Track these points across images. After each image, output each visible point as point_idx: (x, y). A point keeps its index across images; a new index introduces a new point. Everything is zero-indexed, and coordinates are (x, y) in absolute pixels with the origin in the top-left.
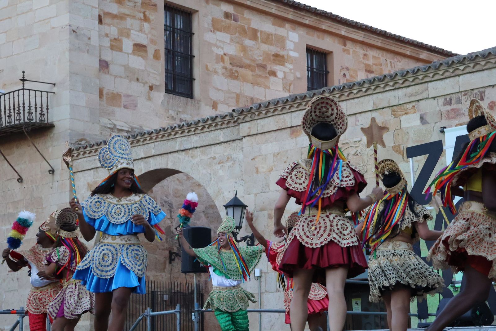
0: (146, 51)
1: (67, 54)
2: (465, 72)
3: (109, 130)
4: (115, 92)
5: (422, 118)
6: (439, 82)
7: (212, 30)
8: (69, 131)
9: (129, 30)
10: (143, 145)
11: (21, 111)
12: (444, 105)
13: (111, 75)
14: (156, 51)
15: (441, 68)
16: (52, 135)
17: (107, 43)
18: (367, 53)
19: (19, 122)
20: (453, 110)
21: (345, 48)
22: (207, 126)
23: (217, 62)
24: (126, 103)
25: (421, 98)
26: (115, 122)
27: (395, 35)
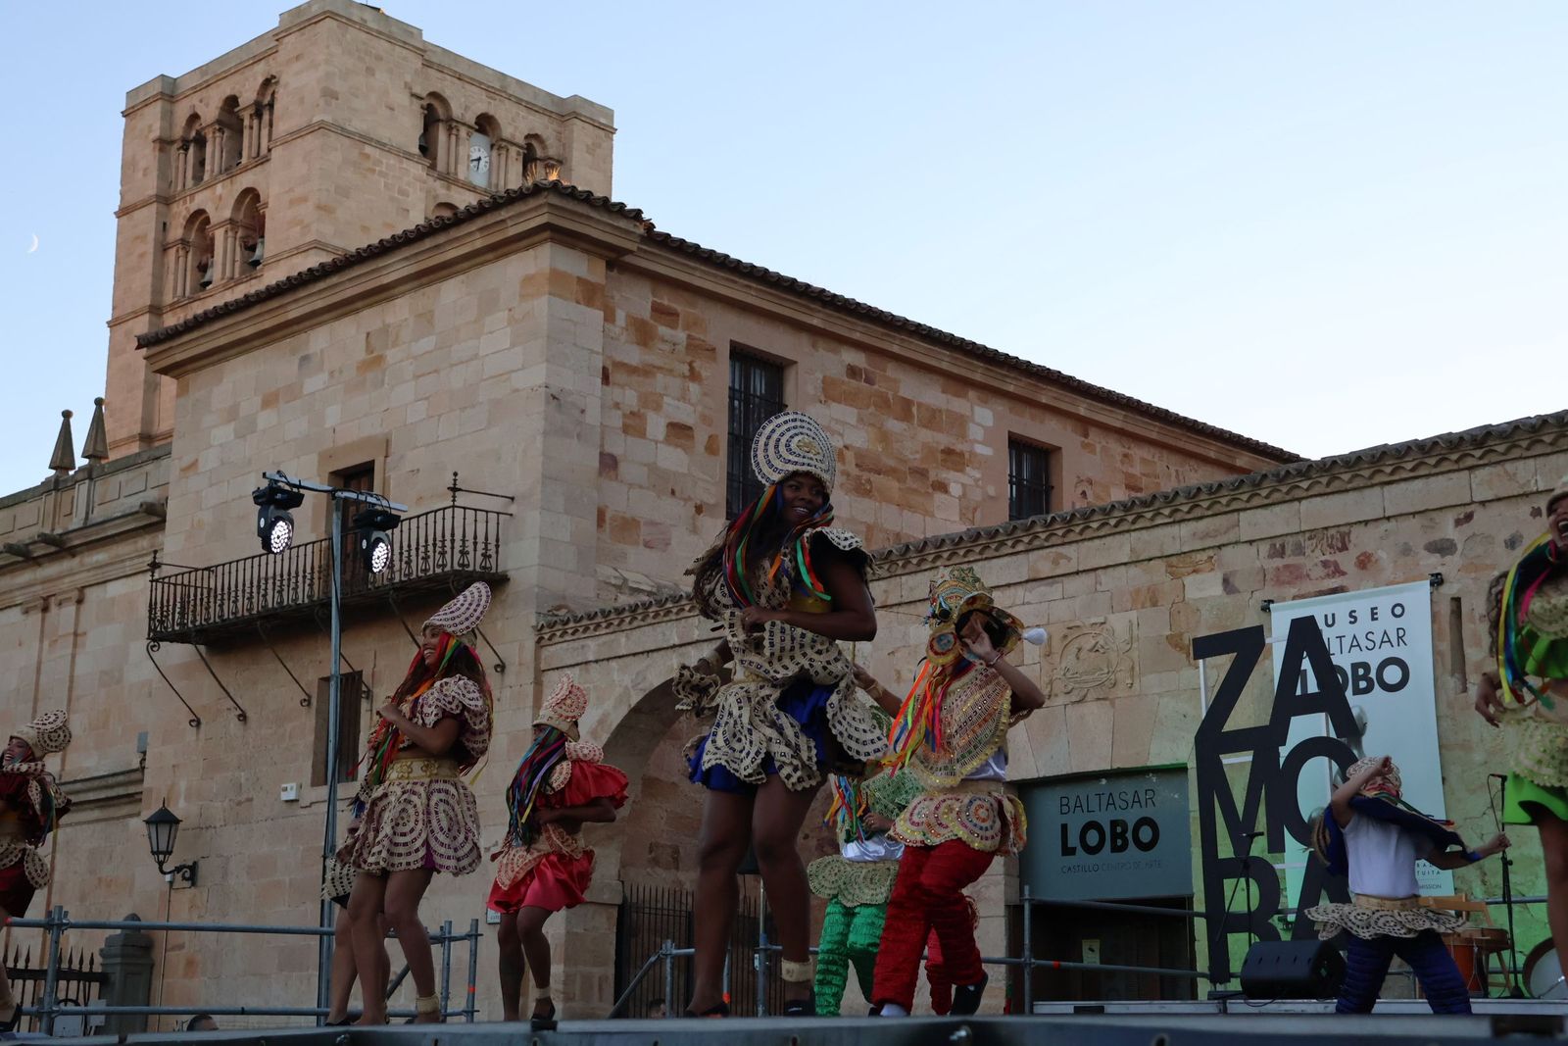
0: (693, 437)
1: (539, 439)
2: (1310, 493)
3: (613, 589)
4: (628, 516)
5: (1226, 581)
6: (1259, 511)
7: (823, 399)
8: (536, 590)
9: (662, 396)
10: (677, 620)
11: (448, 549)
12: (1271, 556)
13: (622, 482)
14: (710, 437)
15: (1266, 484)
16: (503, 597)
17: (616, 420)
18: (1130, 452)
19: (443, 570)
20: (1287, 567)
21: (1086, 441)
24: (648, 538)
25: (1225, 542)
26: (626, 575)
27: (1185, 418)
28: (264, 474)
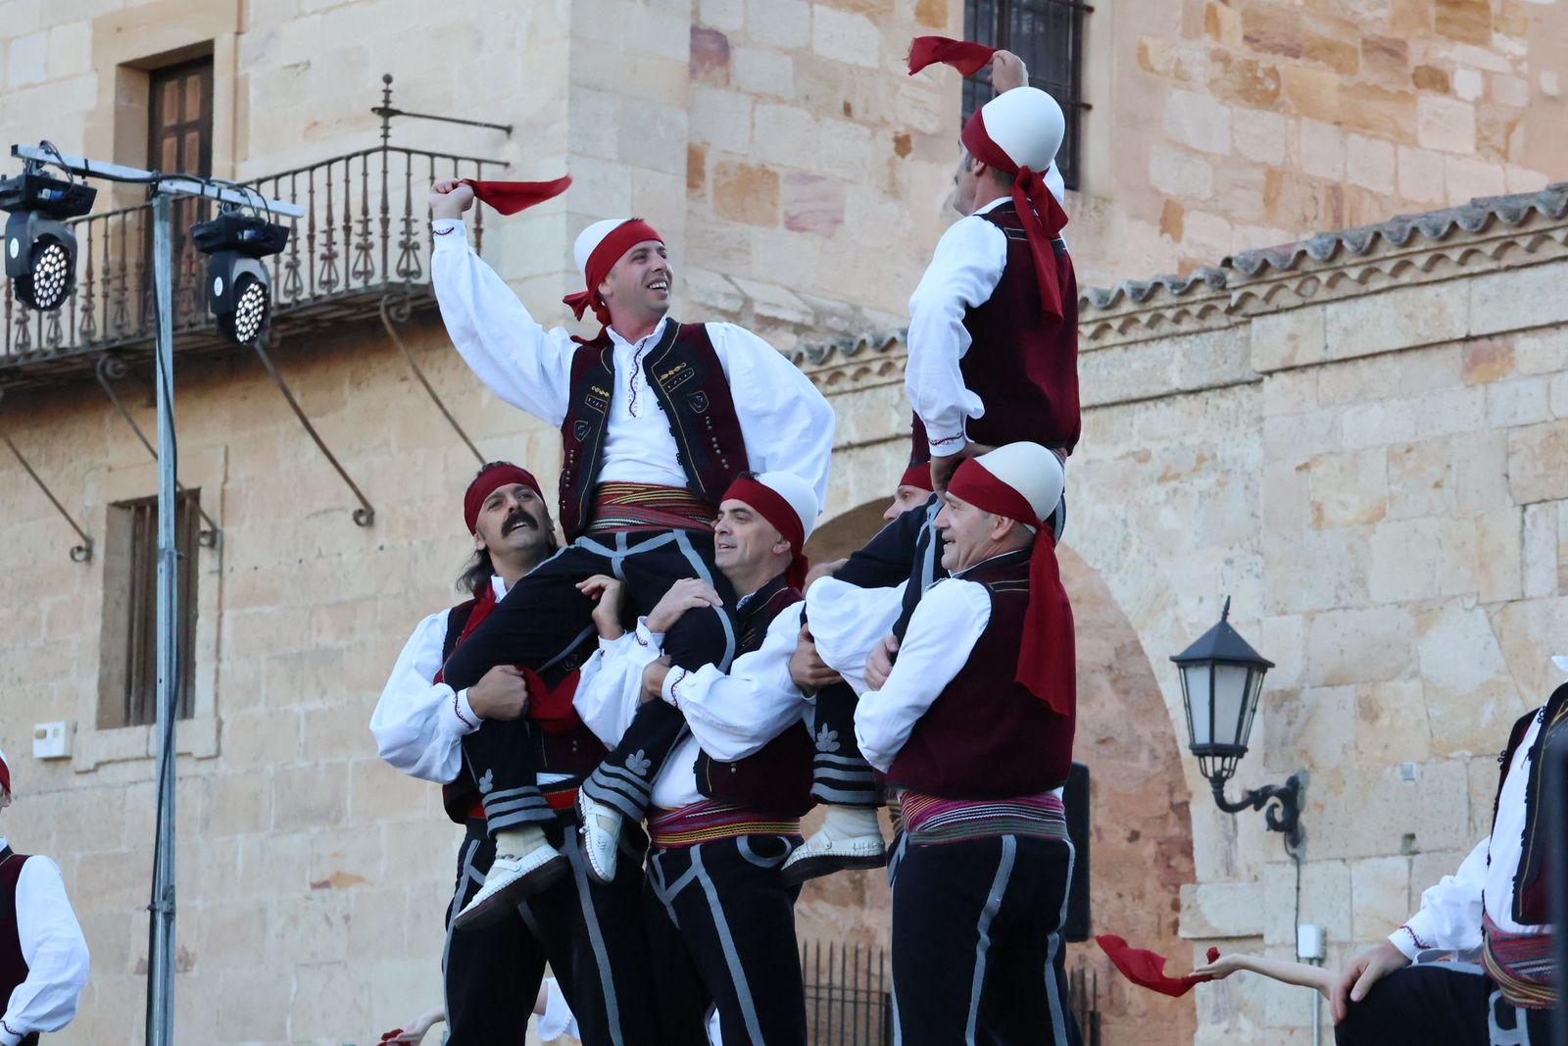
1: (563, 5)
4: (752, 162)
10: (855, 391)
11: (376, 238)
13: (738, 89)
19: (366, 282)
22: (1116, 324)
23: (1189, 34)
24: (794, 210)
26: (751, 289)
28: (15, 150)
